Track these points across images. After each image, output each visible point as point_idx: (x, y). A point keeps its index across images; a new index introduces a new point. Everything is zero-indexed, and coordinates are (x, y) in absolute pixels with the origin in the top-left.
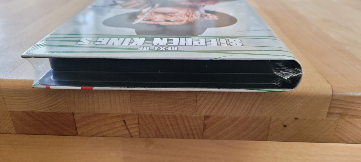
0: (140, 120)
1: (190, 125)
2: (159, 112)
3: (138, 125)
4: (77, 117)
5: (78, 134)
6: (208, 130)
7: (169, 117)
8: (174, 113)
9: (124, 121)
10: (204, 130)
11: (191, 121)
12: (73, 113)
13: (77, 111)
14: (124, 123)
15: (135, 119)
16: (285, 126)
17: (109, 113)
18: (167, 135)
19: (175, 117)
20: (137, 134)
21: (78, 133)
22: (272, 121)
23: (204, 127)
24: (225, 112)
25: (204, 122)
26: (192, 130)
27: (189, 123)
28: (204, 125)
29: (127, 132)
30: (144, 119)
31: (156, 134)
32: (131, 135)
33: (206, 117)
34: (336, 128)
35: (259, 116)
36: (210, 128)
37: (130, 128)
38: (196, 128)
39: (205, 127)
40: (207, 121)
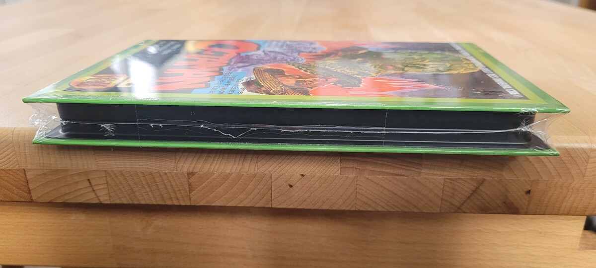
0: (108, 179)
1: (171, 185)
2: (131, 168)
3: (106, 186)
4: (29, 175)
5: (32, 199)
6: (195, 192)
7: (144, 174)
8: (150, 169)
9: (89, 180)
10: (190, 193)
11: (172, 179)
12: (24, 170)
13: (29, 167)
14: (89, 183)
15: (103, 177)
16: (291, 186)
17: (68, 170)
18: (145, 199)
19: (151, 173)
20: (107, 198)
21: (34, 198)
22: (273, 179)
23: (189, 188)
24: (213, 167)
25: (188, 181)
26: (175, 192)
27: (170, 181)
28: (189, 185)
29: (95, 196)
30: (113, 176)
31: (130, 198)
32: (99, 200)
33: (191, 174)
34: (356, 189)
35: (256, 172)
36: (197, 189)
37: (97, 190)
38: (179, 190)
39: (191, 188)
40: (191, 180)
